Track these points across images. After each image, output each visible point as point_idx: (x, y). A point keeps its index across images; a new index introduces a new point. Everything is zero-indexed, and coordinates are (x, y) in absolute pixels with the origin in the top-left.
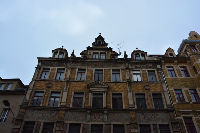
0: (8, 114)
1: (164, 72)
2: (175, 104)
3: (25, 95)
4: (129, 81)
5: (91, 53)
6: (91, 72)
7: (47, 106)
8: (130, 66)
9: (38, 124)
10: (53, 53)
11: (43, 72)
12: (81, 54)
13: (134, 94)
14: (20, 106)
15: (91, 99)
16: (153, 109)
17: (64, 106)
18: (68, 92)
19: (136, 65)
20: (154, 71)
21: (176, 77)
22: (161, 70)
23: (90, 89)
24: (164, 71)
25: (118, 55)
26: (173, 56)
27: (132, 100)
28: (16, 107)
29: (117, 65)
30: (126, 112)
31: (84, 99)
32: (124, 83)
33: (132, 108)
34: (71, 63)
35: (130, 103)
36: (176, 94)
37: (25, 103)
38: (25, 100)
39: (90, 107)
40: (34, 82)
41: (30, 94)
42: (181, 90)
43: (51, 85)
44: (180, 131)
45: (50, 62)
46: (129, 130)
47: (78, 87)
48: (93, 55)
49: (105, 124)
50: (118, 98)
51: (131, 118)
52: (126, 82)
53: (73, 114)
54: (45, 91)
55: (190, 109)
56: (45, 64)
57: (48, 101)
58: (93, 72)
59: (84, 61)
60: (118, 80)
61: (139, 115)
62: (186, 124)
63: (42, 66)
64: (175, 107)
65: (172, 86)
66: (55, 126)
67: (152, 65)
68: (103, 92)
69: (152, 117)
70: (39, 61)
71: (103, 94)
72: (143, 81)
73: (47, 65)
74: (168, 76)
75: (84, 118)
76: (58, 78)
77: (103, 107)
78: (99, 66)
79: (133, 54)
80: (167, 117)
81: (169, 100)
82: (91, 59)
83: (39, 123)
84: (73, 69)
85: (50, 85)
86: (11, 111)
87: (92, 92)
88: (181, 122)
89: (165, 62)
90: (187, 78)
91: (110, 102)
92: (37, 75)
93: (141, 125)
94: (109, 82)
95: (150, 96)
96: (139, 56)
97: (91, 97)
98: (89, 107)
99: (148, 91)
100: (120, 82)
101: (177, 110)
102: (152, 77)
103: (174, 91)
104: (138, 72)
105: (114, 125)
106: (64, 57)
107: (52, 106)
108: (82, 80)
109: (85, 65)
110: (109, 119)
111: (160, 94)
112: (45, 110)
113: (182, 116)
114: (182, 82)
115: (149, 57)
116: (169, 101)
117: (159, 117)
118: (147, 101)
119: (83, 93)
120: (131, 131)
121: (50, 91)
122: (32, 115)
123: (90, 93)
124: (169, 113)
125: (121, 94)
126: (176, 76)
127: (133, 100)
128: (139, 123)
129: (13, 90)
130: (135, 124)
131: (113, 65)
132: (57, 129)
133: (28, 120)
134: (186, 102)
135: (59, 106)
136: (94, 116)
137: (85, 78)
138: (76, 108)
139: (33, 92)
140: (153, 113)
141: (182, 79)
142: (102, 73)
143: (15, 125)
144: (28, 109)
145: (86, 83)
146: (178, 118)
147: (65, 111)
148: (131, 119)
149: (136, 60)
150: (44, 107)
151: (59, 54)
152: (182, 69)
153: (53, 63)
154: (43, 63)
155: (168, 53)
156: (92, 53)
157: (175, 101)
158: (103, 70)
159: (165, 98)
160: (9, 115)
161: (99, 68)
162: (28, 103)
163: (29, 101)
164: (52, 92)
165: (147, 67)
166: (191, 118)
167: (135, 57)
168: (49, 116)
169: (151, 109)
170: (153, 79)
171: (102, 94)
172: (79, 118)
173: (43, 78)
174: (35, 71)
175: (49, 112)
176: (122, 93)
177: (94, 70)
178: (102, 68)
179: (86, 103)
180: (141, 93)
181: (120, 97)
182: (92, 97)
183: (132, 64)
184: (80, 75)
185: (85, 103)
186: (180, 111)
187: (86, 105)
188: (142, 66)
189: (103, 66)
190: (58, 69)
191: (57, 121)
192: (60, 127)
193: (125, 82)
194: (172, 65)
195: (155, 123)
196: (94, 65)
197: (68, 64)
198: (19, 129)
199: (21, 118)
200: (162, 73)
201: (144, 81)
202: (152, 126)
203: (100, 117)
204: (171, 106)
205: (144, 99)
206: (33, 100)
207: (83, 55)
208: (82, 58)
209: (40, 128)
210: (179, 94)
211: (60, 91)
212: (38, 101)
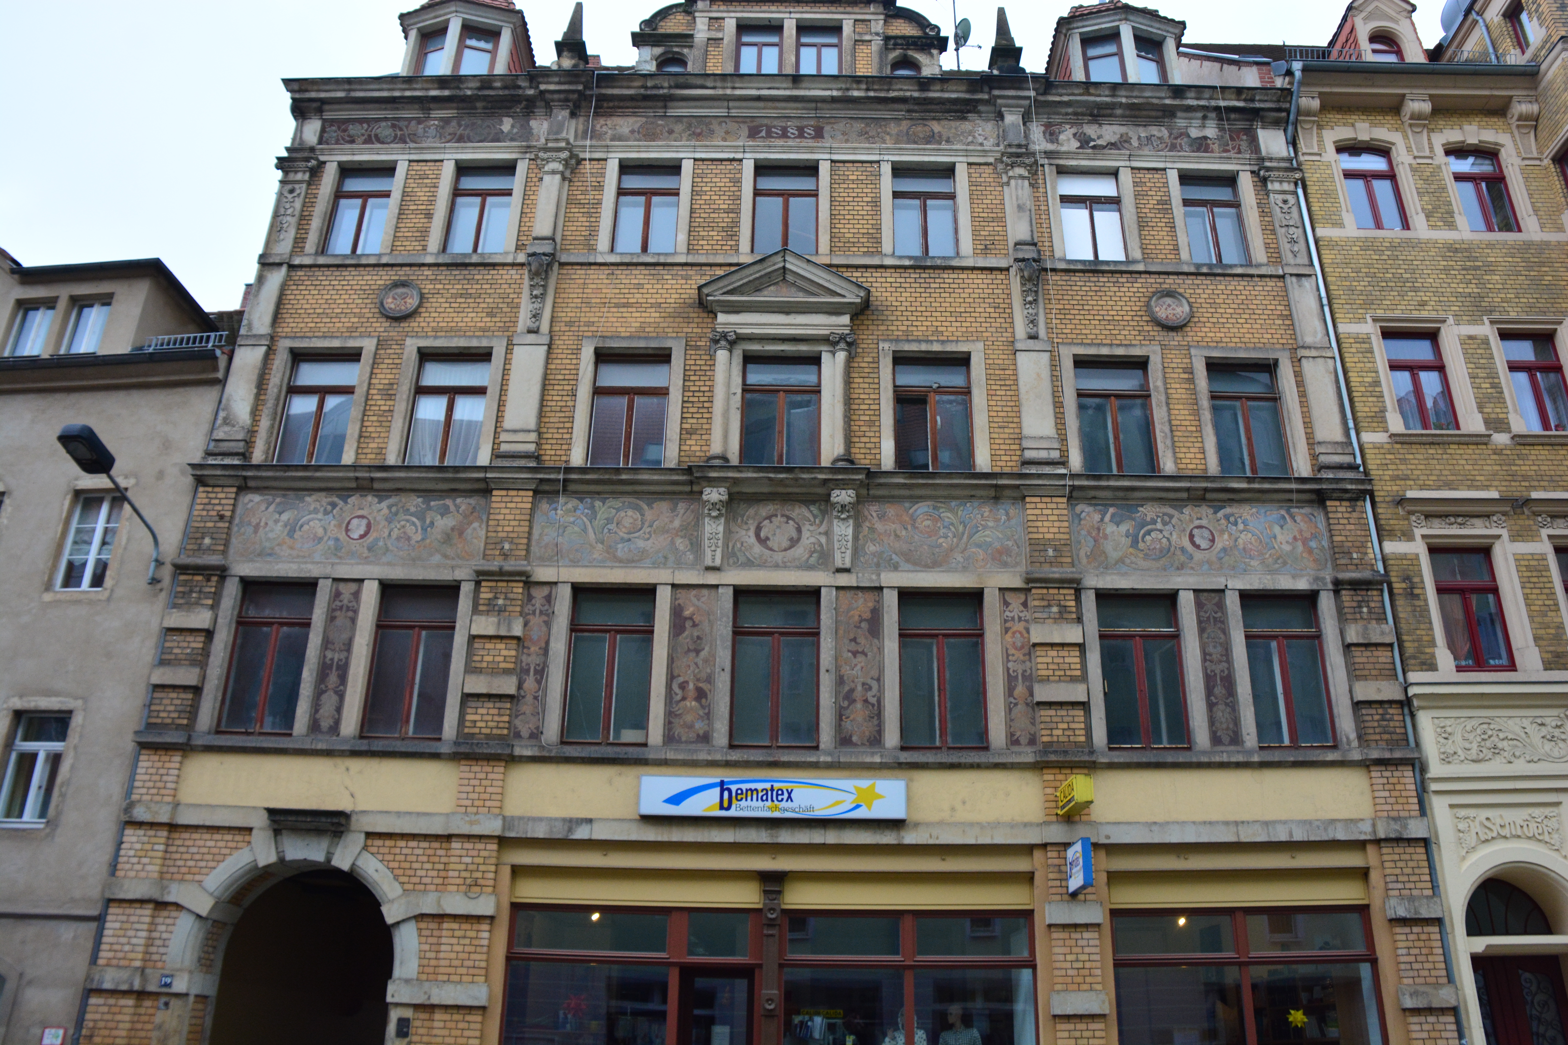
0: (114, 531)
1: (1311, 190)
2: (1377, 447)
3: (222, 383)
4: (1029, 253)
5: (720, 29)
6: (723, 182)
7: (392, 459)
8: (1037, 131)
9: (337, 595)
10: (413, 34)
11: (339, 195)
12: (638, 40)
13: (1068, 364)
14: (193, 466)
15: (729, 395)
16: (1207, 478)
17: (527, 456)
18: (550, 346)
19: (1091, 130)
20: (1230, 180)
21: (1407, 234)
22: (1292, 170)
23: (722, 318)
24: (1311, 177)
25: (941, 44)
26: (1399, 52)
27: (1049, 410)
28: (161, 475)
29: (936, 127)
30: (996, 499)
31: (675, 397)
32: (991, 269)
33: (1047, 470)
34: (562, 114)
35: (1027, 431)
36: (1394, 366)
37: (224, 447)
38: (227, 421)
39: (725, 459)
40: (276, 278)
41: (254, 377)
42: (1432, 336)
43: (412, 302)
44: (1391, 638)
45: (390, 114)
46: (1020, 627)
47: (626, 305)
48: (739, 45)
49: (838, 588)
50: (941, 390)
51: (1033, 543)
52: (1003, 264)
53: (593, 517)
54: (368, 345)
55: (1486, 488)
56: (354, 129)
57: (398, 424)
58: (737, 182)
59: (667, 100)
60: (940, 247)
61: (1097, 517)
62: (1441, 590)
63: (331, 152)
64: (1372, 465)
65: (1368, 304)
66: (464, 603)
67: (1221, 129)
68: (825, 340)
69: (1191, 537)
70: (300, 110)
71: (826, 358)
72: (1137, 254)
73: (368, 141)
74: (1341, 225)
75: (679, 541)
76: (461, 244)
77: (825, 461)
78: (784, 135)
79: (1067, 37)
80: (1305, 542)
81: (1336, 409)
82: (724, 76)
83: (347, 590)
84: (580, 161)
85: (404, 297)
86: (127, 506)
87: (733, 341)
88: (1407, 578)
89: (1324, 108)
90: (1490, 245)
91: (874, 423)
92: (293, 221)
93: (1104, 597)
94: (866, 267)
95: (1191, 381)
96: (1120, 54)
97: (728, 385)
98: (717, 462)
99: (1176, 339)
100: (955, 263)
101: (1384, 489)
102: (1214, 229)
103: (1377, 341)
104: (1104, 188)
105: (907, 596)
106: (500, 68)
107: (430, 459)
108: (652, 248)
109: (678, 128)
110: (871, 548)
111: (1269, 367)
112: (382, 494)
113: (1418, 532)
114: (1446, 270)
115: (1196, 63)
116: (1336, 418)
117: (1244, 538)
118: (1159, 414)
119: (662, 357)
120: (1035, 639)
121: (412, 345)
122: (291, 533)
123: (722, 355)
124: (1325, 507)
125: (963, 361)
126: (1406, 225)
127: (1058, 404)
128: (1095, 580)
129: (122, 347)
130: (1063, 583)
131: (905, 124)
132: (485, 625)
133: (263, 573)
134: (1464, 430)
135: (484, 458)
136: (758, 529)
137: (682, 237)
138: (618, 471)
139: (281, 360)
140: (1205, 511)
141: (1453, 249)
142: (814, 194)
143: (175, 606)
144: (257, 490)
145: (687, 278)
146: (1390, 547)
147: (536, 492)
148: (1037, 546)
149: (1088, 85)
150: (371, 468)
151: (461, 46)
152: (1466, 166)
153: (419, 121)
154: (332, 122)
155: (1363, 30)
156: (730, 25)
157: (1379, 418)
158: (824, 169)
159: (1303, 395)
160: (122, 537)
161: (790, 149)
162: (249, 443)
163: (252, 432)
164: (426, 356)
165: (1173, 148)
166: (1484, 551)
167: (1086, 60)
168: (418, 537)
169: (1191, 478)
170: (1217, 244)
171: (815, 360)
172: (641, 544)
173: (341, 244)
174: (280, 195)
175: (414, 502)
176: (969, 354)
177: (748, 168)
178: (811, 150)
179: (691, 432)
180: (1120, 351)
181: (952, 378)
182: (737, 380)
183: (1057, 119)
184: (641, 211)
185: (686, 433)
186: (1410, 494)
187: (694, 446)
188: (1136, 134)
189: (819, 134)
190: (463, 169)
191: (479, 573)
192: (501, 611)
193: (992, 262)
194: (1382, 133)
195: (1217, 582)
196: (745, 131)
197: (540, 127)
198: (209, 634)
199: (213, 560)
200: (1291, 199)
201: (1146, 257)
202: (1186, 601)
203: (799, 530)
204: (1347, 459)
205: (1144, 396)
206: (281, 415)
207: (658, 51)
208: (651, 76)
209: (353, 621)
210: (1413, 368)
211: (485, 343)
212: (326, 429)
